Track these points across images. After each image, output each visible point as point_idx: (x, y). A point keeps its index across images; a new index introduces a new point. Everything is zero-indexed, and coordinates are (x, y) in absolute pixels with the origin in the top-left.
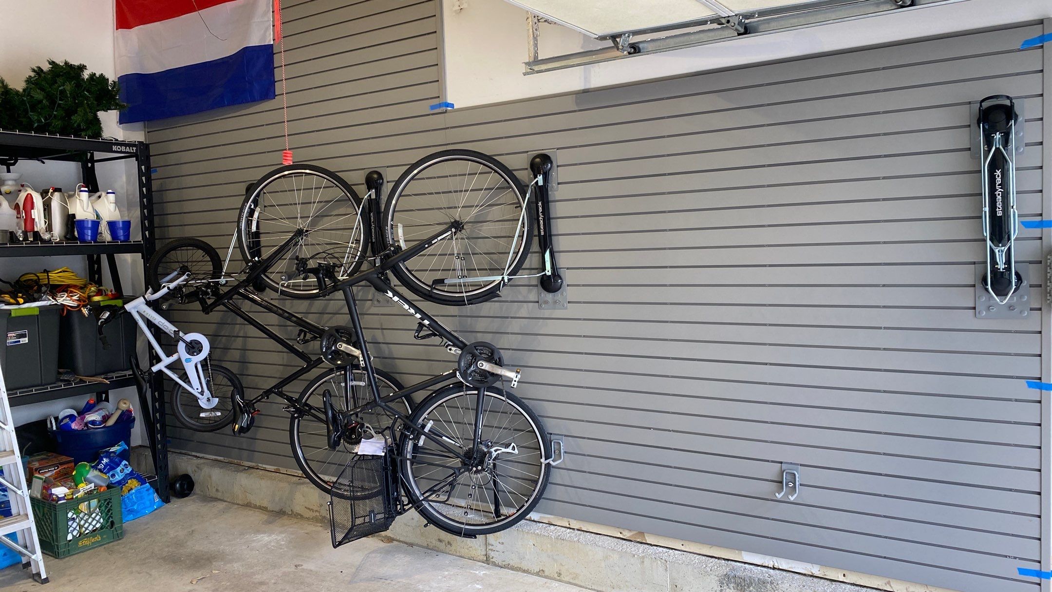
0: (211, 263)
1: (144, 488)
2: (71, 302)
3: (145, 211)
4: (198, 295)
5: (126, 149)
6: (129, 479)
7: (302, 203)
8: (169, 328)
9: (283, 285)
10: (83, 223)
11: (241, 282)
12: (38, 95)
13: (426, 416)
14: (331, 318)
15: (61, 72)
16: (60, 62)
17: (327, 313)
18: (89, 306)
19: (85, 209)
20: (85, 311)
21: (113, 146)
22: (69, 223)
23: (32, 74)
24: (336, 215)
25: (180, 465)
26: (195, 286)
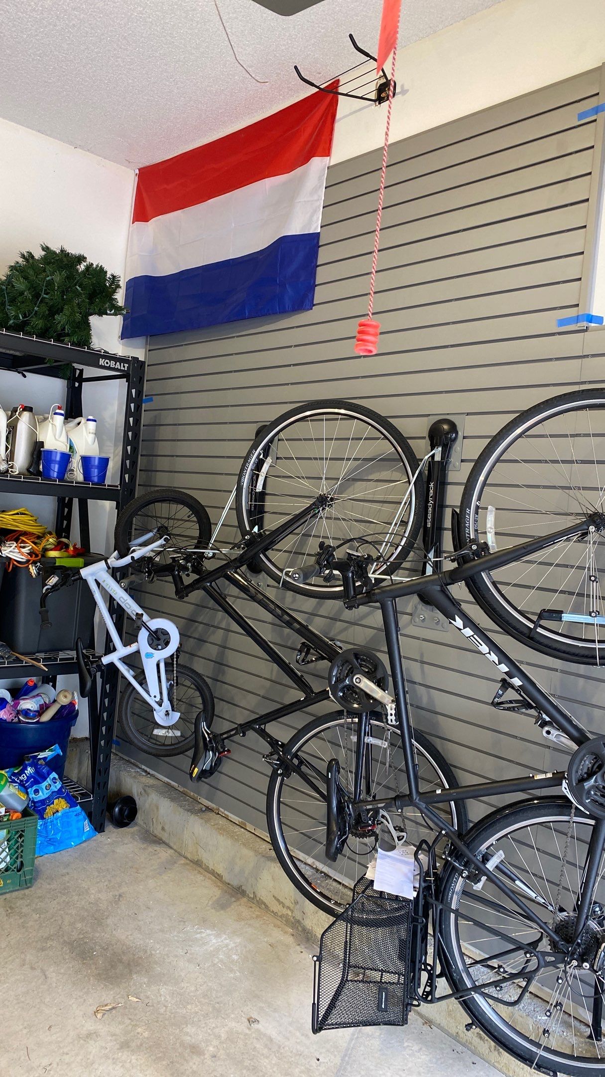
0: (197, 526)
1: (73, 812)
2: (18, 555)
3: (129, 448)
4: (174, 570)
5: (115, 365)
6: (56, 799)
7: (331, 459)
8: (131, 607)
9: (287, 574)
10: (51, 455)
11: (232, 561)
12: (20, 285)
13: (494, 843)
14: (346, 629)
15: (53, 258)
16: (56, 248)
17: (340, 621)
18: (39, 564)
19: (57, 437)
20: (33, 570)
21: (101, 359)
22: (36, 453)
23: (21, 260)
24: (378, 481)
25: (125, 781)
26: (171, 558)
